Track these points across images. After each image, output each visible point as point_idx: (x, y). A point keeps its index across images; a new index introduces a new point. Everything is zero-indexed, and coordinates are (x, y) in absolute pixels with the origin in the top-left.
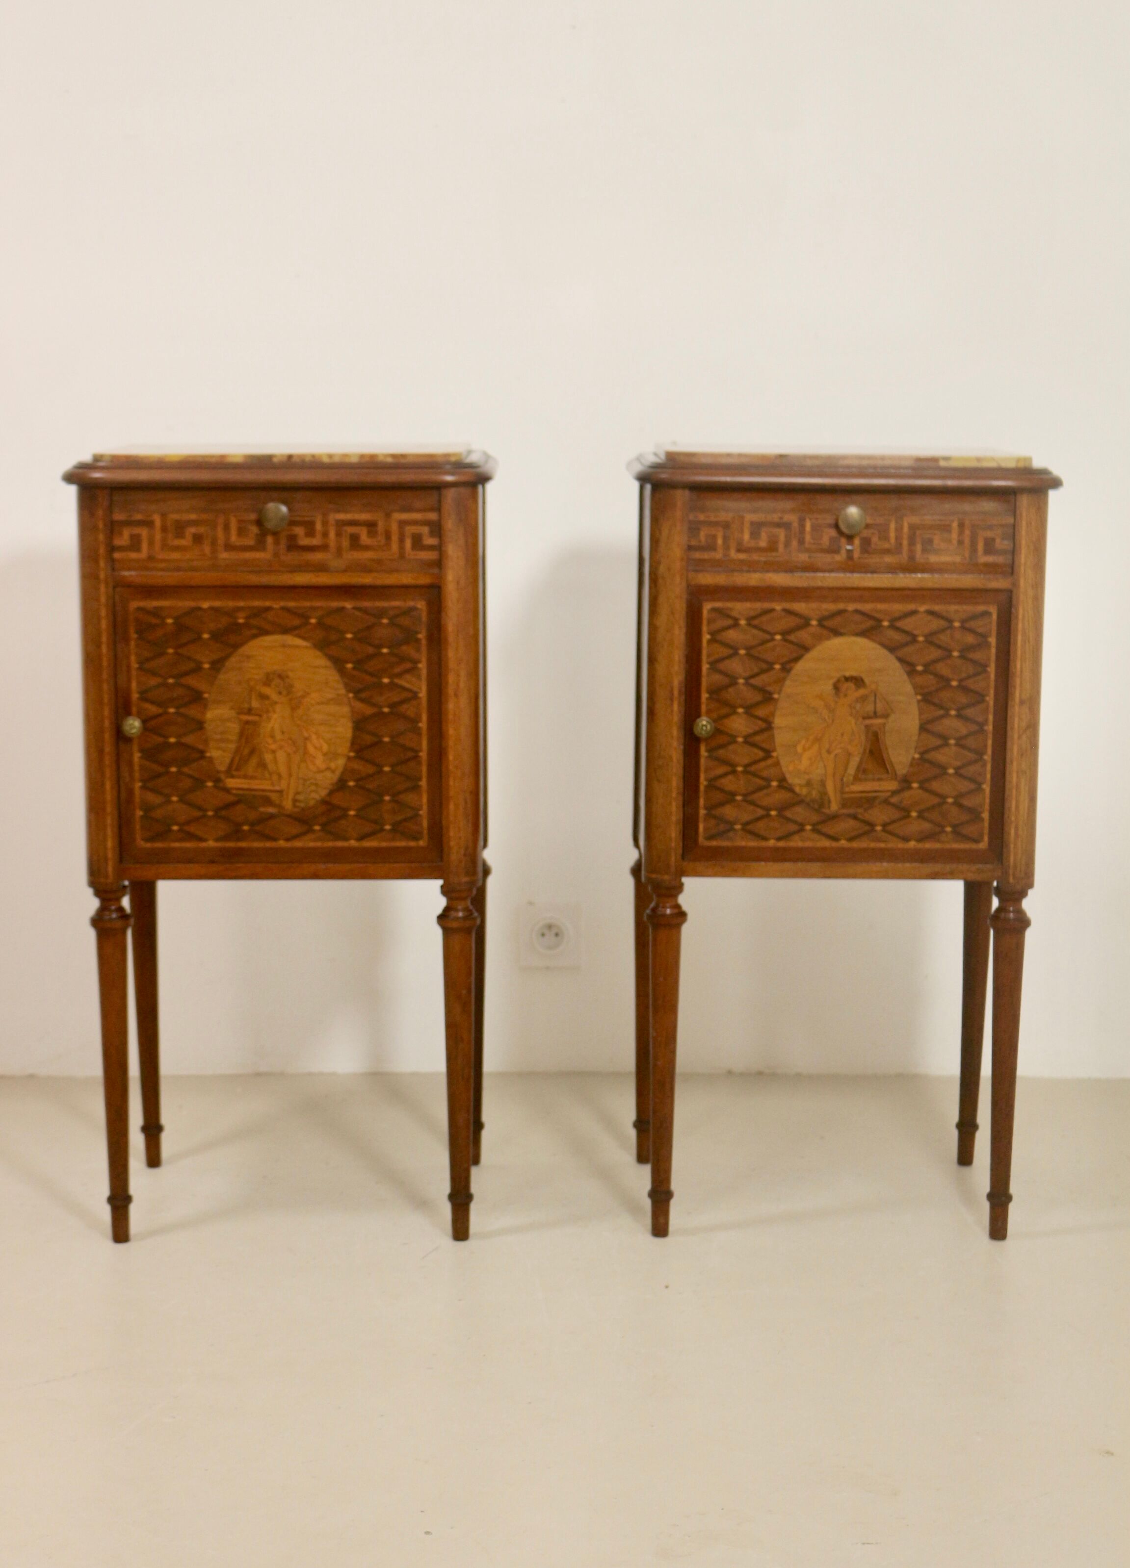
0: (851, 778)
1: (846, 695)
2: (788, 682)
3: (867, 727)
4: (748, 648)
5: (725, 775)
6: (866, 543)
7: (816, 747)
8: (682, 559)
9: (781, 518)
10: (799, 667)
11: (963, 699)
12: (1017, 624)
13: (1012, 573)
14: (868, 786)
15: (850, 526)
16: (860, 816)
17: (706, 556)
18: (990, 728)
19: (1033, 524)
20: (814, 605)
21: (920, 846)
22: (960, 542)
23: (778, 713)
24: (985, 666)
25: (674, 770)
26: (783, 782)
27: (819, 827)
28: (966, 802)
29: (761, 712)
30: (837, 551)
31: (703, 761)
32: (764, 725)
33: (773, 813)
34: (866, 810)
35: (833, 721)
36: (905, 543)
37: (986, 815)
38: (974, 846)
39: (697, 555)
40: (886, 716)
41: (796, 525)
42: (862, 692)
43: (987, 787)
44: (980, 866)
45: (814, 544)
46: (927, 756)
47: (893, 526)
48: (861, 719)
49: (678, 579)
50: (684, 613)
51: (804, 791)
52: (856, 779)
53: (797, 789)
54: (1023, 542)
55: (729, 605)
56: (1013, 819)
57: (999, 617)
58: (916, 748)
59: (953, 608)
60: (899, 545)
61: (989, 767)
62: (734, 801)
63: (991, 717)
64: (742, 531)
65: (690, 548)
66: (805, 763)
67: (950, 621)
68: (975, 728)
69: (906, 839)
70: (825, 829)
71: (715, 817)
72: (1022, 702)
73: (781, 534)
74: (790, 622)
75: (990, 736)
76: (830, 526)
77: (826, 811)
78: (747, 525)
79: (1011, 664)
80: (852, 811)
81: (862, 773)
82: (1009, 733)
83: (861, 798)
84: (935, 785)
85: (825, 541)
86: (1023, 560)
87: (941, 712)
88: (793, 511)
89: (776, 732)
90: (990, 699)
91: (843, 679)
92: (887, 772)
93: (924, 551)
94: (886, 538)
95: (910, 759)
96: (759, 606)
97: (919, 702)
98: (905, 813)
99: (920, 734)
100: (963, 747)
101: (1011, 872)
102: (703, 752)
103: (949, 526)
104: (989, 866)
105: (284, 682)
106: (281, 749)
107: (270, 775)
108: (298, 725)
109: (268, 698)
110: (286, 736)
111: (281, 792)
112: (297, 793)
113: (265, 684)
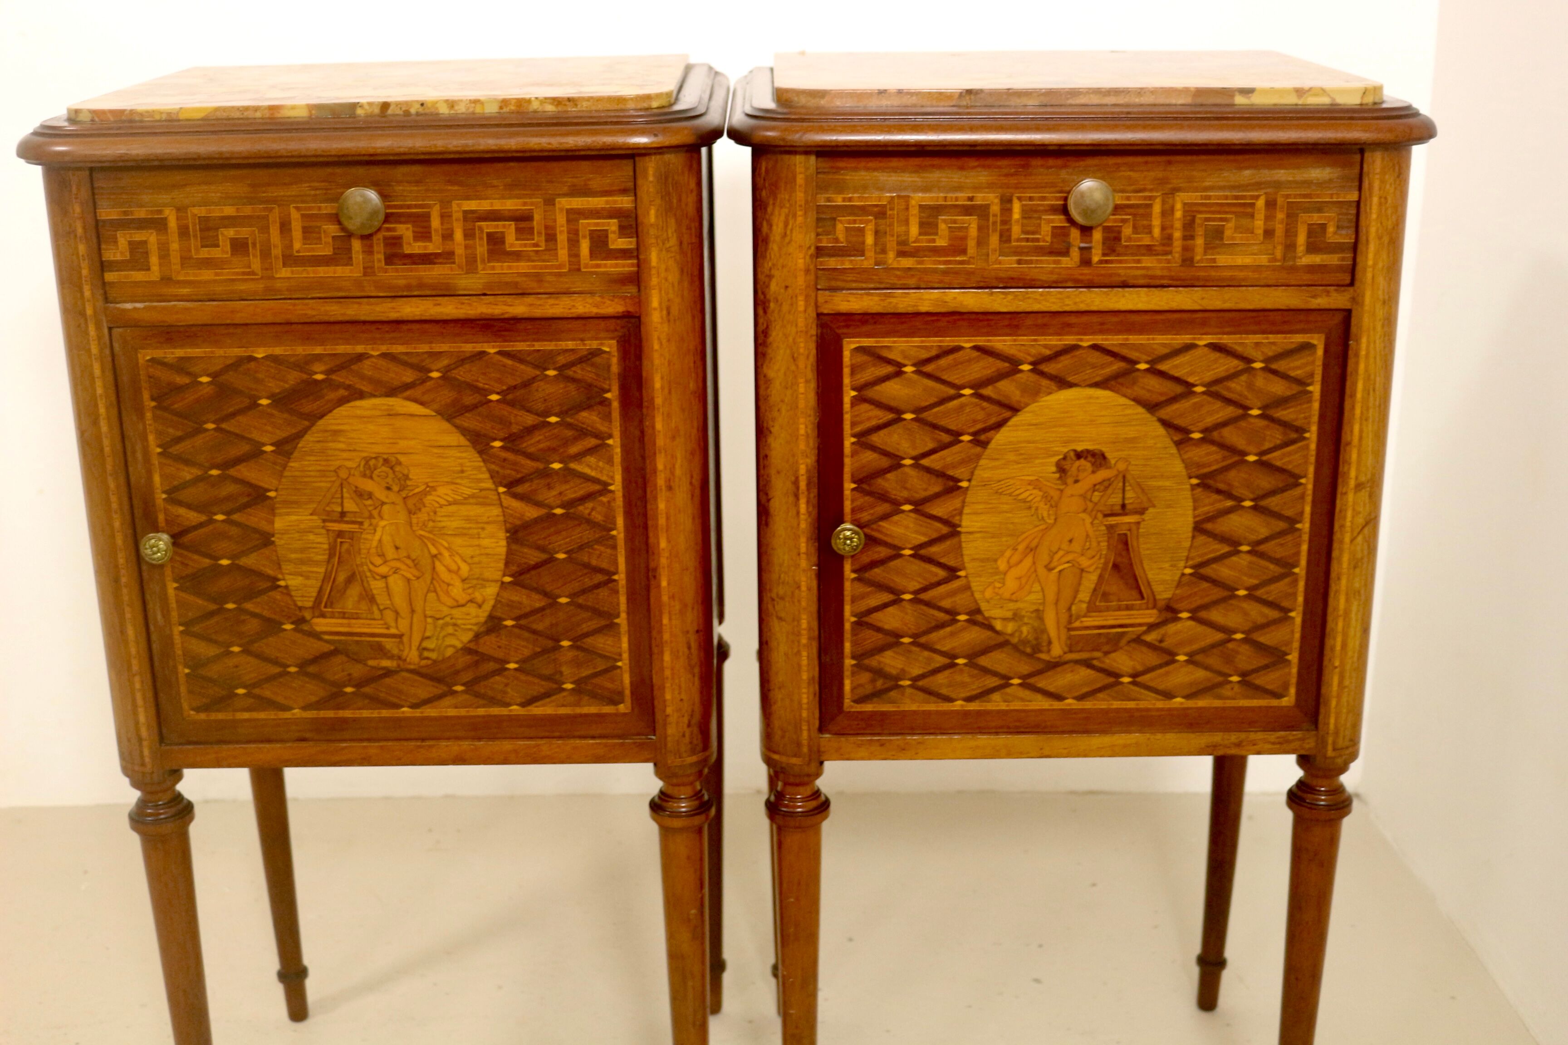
0: (1084, 606)
1: (1076, 481)
2: (982, 462)
3: (1110, 528)
4: (918, 411)
5: (885, 606)
6: (1113, 239)
7: (1028, 561)
8: (807, 271)
9: (971, 199)
10: (1001, 438)
11: (1266, 482)
12: (1357, 363)
13: (1352, 284)
14: (1110, 619)
15: (1087, 212)
16: (1095, 663)
17: (846, 263)
18: (1305, 526)
19: (1390, 201)
20: (1024, 340)
21: (1191, 703)
22: (1269, 233)
23: (966, 510)
24: (1301, 430)
25: (804, 604)
26: (976, 618)
27: (1031, 681)
28: (1264, 638)
29: (939, 509)
30: (1066, 253)
31: (847, 585)
32: (945, 530)
33: (960, 661)
34: (1106, 653)
35: (1056, 519)
36: (1177, 234)
37: (1293, 657)
38: (1275, 702)
39: (832, 263)
40: (1142, 511)
41: (995, 209)
42: (1102, 474)
43: (1297, 616)
44: (1282, 733)
45: (1027, 240)
46: (1205, 571)
47: (1157, 208)
48: (1100, 516)
49: (801, 304)
50: (812, 359)
51: (1010, 628)
52: (1092, 608)
53: (998, 626)
54: (1373, 230)
55: (886, 341)
56: (1337, 663)
57: (1326, 351)
58: (1188, 559)
59: (1252, 339)
60: (1168, 239)
61: (1301, 584)
62: (898, 644)
63: (1308, 509)
64: (907, 222)
65: (820, 251)
66: (1011, 584)
67: (1249, 361)
68: (1282, 525)
69: (1168, 695)
70: (1042, 682)
71: (869, 669)
72: (1359, 487)
73: (972, 223)
74: (984, 367)
75: (1306, 537)
76: (1054, 210)
77: (1043, 656)
78: (914, 211)
79: (1346, 428)
80: (1084, 655)
81: (1100, 595)
82: (1337, 536)
83: (1100, 634)
84: (1216, 615)
85: (1045, 233)
86: (1370, 263)
87: (1230, 503)
88: (990, 186)
89: (963, 538)
90: (1308, 483)
91: (1072, 454)
92: (1143, 598)
93: (1208, 248)
94: (1149, 230)
95: (1177, 578)
96: (934, 343)
97: (1193, 487)
98: (1169, 657)
99: (1193, 537)
100: (1262, 555)
101: (1330, 740)
102: (849, 574)
103: (1252, 205)
104: (1298, 734)
105: (394, 472)
106: (395, 573)
107: (381, 611)
108: (420, 537)
109: (370, 496)
110: (403, 553)
111: (401, 636)
112: (425, 638)
113: (364, 475)
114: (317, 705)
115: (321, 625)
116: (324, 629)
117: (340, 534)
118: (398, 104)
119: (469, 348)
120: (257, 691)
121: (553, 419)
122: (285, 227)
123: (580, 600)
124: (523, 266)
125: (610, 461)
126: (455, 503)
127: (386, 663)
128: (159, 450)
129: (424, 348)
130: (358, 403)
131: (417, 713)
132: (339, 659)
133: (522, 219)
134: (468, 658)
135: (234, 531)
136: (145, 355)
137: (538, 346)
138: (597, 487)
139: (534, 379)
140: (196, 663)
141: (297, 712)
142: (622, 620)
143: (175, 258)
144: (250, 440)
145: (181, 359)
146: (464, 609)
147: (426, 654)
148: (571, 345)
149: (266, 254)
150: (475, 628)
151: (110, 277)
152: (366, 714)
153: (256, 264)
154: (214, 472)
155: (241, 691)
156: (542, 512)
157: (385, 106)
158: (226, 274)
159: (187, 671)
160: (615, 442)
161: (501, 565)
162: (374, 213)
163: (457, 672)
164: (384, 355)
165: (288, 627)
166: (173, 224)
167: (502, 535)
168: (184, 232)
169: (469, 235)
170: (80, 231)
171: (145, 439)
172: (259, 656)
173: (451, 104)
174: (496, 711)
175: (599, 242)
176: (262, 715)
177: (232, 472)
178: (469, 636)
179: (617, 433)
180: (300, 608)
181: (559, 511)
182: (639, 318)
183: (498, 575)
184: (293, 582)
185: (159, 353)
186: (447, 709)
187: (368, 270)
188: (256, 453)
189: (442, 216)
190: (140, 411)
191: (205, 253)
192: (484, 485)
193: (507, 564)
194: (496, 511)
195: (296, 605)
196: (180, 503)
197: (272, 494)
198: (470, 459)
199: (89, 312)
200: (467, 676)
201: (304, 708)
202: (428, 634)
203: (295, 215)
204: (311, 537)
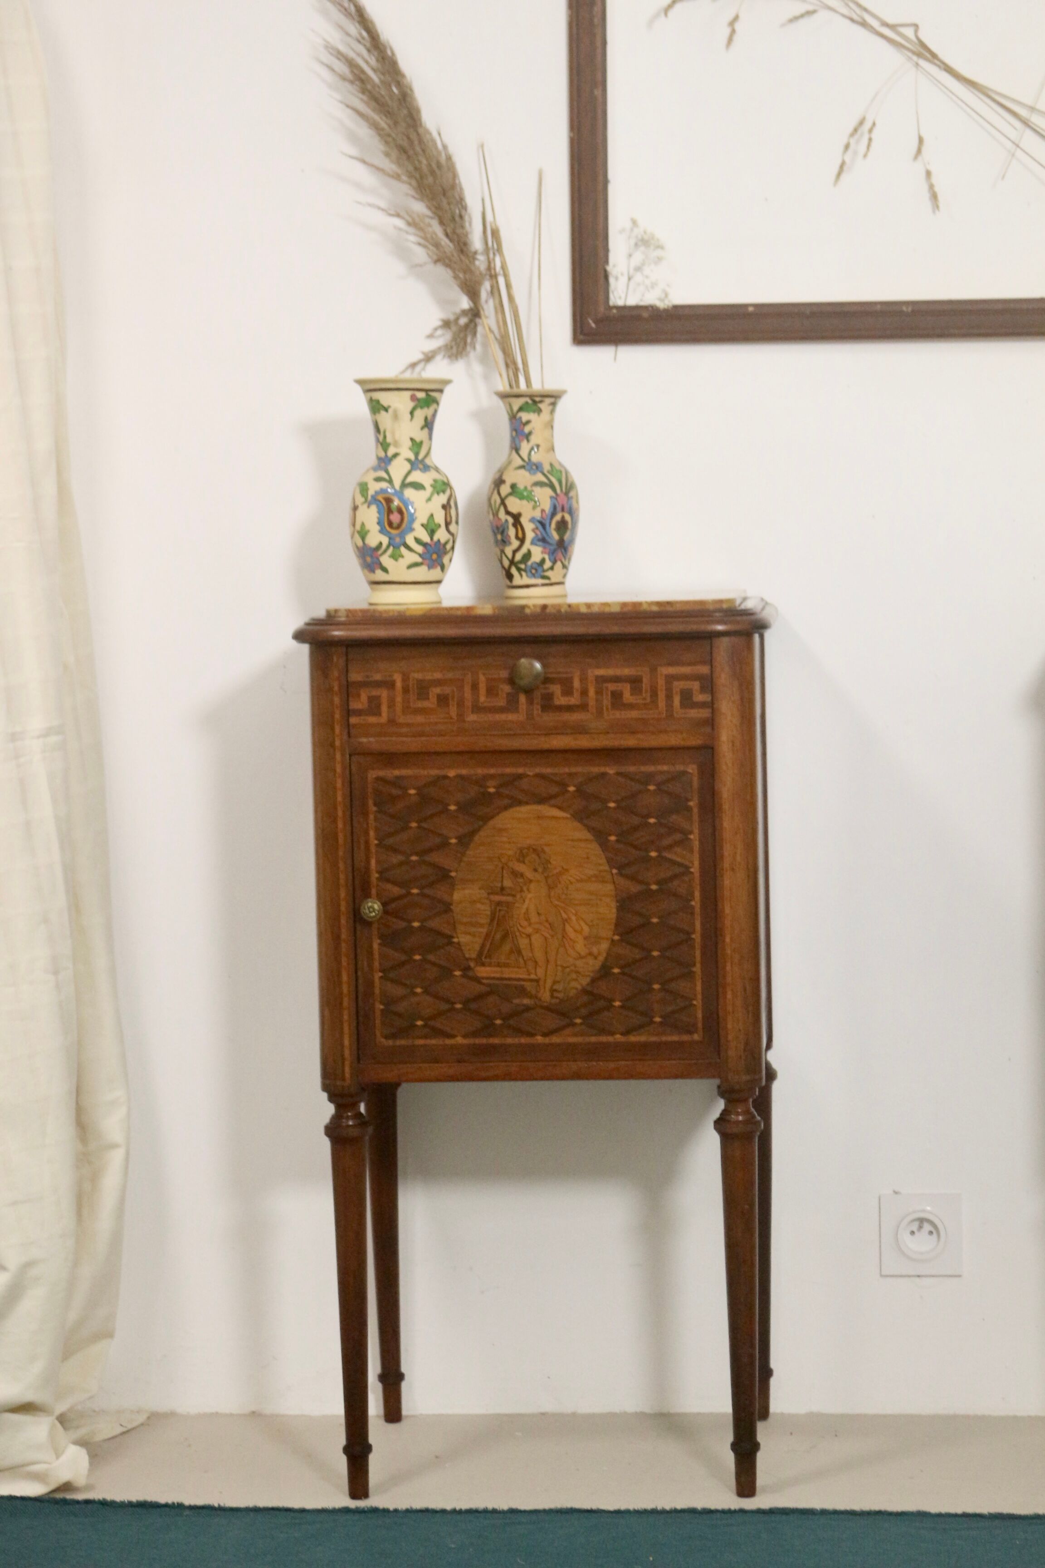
105: (539, 857)
106: (537, 932)
107: (525, 962)
108: (556, 906)
109: (522, 875)
110: (543, 918)
111: (537, 981)
112: (555, 982)
113: (518, 860)
114: (475, 1034)
115: (482, 972)
116: (485, 975)
117: (499, 903)
118: (553, 606)
119: (596, 770)
120: (432, 1023)
121: (652, 821)
122: (475, 687)
123: (667, 954)
124: (634, 714)
125: (691, 851)
126: (581, 881)
127: (526, 1001)
128: (376, 842)
129: (567, 770)
130: (518, 809)
131: (547, 1040)
132: (491, 999)
133: (635, 682)
134: (585, 998)
135: (426, 902)
136: (372, 774)
137: (643, 769)
138: (682, 870)
139: (640, 792)
140: (389, 1001)
141: (459, 1040)
142: (697, 969)
143: (399, 707)
144: (440, 835)
145: (397, 777)
146: (584, 960)
147: (556, 994)
148: (665, 768)
149: (461, 704)
150: (592, 974)
151: (353, 720)
152: (509, 1041)
153: (453, 711)
154: (414, 858)
155: (419, 1023)
156: (643, 887)
157: (544, 607)
158: (433, 719)
159: (382, 1007)
160: (694, 837)
161: (612, 927)
162: (537, 676)
163: (577, 1008)
164: (537, 775)
165: (458, 973)
166: (399, 684)
167: (614, 905)
168: (406, 690)
169: (599, 692)
170: (336, 688)
171: (367, 833)
172: (436, 997)
173: (588, 605)
174: (604, 1039)
175: (687, 698)
176: (434, 1042)
177: (427, 858)
178: (588, 980)
179: (696, 831)
180: (467, 959)
181: (654, 887)
182: (712, 748)
183: (610, 934)
184: (462, 939)
185: (381, 773)
186: (568, 1038)
187: (530, 716)
188: (445, 844)
189: (581, 680)
190: (366, 814)
191: (420, 704)
192: (601, 868)
193: (617, 925)
194: (610, 887)
195: (464, 956)
196: (388, 881)
197: (453, 874)
198: (594, 849)
199: (337, 743)
200: (584, 1011)
201: (465, 1036)
202: (558, 979)
203: (482, 678)
204: (479, 906)
